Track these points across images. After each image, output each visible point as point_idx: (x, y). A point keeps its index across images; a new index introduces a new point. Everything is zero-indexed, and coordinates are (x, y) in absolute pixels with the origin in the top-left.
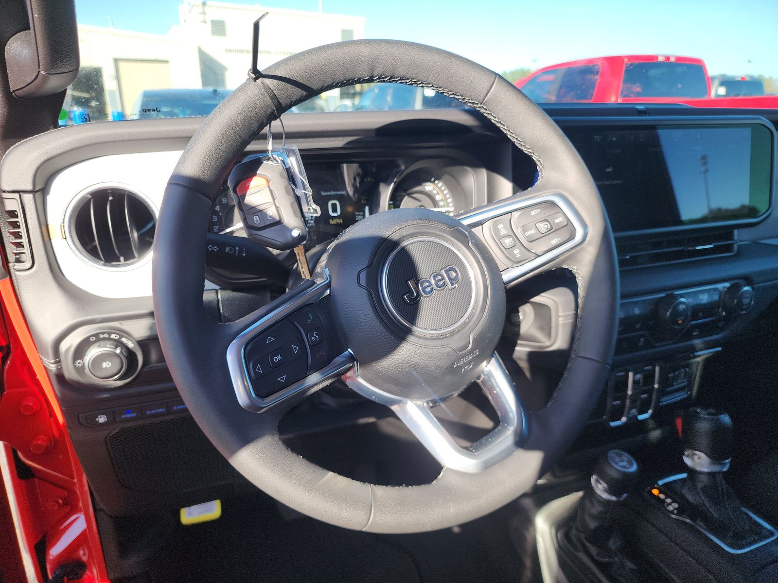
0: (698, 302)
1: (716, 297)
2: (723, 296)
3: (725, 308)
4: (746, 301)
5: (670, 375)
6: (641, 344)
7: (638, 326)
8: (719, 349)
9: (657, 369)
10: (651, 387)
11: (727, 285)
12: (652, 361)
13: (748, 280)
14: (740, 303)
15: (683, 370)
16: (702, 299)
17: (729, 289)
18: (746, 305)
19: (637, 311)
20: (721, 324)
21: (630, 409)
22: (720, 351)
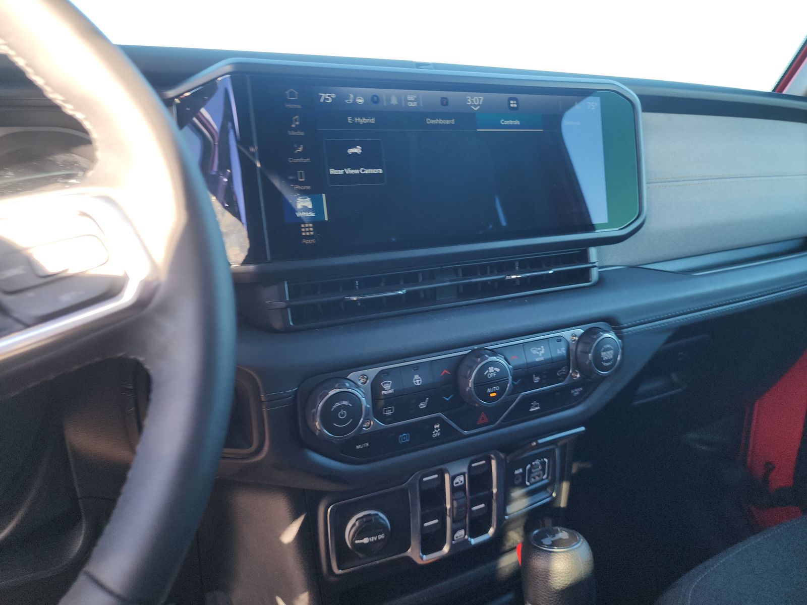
0: (530, 360)
1: (562, 351)
2: (573, 347)
3: (579, 367)
4: (607, 355)
5: (517, 472)
6: (436, 433)
7: (423, 405)
8: (583, 429)
9: (494, 463)
10: (487, 492)
11: (579, 331)
12: (483, 451)
13: (612, 322)
14: (598, 359)
15: (537, 462)
16: (537, 356)
17: (581, 337)
18: (607, 361)
19: (417, 380)
20: (576, 392)
21: (454, 532)
22: (583, 431)
